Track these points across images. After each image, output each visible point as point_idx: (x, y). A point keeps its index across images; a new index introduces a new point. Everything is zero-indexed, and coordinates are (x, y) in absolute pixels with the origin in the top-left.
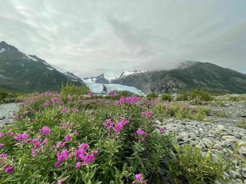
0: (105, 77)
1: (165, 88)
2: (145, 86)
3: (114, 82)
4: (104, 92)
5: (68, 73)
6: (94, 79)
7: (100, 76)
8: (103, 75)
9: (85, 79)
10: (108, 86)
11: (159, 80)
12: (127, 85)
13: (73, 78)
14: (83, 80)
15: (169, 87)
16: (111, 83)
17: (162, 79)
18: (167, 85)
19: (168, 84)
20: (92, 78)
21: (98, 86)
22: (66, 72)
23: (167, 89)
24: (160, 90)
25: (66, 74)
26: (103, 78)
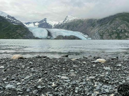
0: (48, 22)
1: (116, 33)
2: (92, 31)
3: (58, 27)
4: (49, 37)
5: (8, 16)
6: (37, 24)
7: (42, 21)
8: (45, 20)
9: (27, 24)
10: (53, 31)
11: (108, 24)
12: (72, 30)
13: (14, 22)
14: (25, 24)
15: (121, 32)
16: (54, 28)
17: (111, 23)
18: (118, 30)
19: (119, 28)
20: (34, 23)
21: (42, 31)
22: (6, 16)
23: (118, 34)
24: (110, 35)
25: (7, 18)
26: (46, 23)
